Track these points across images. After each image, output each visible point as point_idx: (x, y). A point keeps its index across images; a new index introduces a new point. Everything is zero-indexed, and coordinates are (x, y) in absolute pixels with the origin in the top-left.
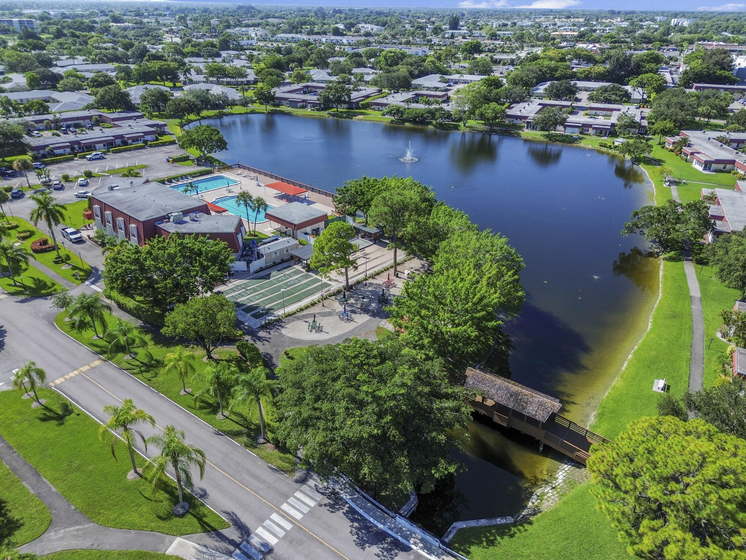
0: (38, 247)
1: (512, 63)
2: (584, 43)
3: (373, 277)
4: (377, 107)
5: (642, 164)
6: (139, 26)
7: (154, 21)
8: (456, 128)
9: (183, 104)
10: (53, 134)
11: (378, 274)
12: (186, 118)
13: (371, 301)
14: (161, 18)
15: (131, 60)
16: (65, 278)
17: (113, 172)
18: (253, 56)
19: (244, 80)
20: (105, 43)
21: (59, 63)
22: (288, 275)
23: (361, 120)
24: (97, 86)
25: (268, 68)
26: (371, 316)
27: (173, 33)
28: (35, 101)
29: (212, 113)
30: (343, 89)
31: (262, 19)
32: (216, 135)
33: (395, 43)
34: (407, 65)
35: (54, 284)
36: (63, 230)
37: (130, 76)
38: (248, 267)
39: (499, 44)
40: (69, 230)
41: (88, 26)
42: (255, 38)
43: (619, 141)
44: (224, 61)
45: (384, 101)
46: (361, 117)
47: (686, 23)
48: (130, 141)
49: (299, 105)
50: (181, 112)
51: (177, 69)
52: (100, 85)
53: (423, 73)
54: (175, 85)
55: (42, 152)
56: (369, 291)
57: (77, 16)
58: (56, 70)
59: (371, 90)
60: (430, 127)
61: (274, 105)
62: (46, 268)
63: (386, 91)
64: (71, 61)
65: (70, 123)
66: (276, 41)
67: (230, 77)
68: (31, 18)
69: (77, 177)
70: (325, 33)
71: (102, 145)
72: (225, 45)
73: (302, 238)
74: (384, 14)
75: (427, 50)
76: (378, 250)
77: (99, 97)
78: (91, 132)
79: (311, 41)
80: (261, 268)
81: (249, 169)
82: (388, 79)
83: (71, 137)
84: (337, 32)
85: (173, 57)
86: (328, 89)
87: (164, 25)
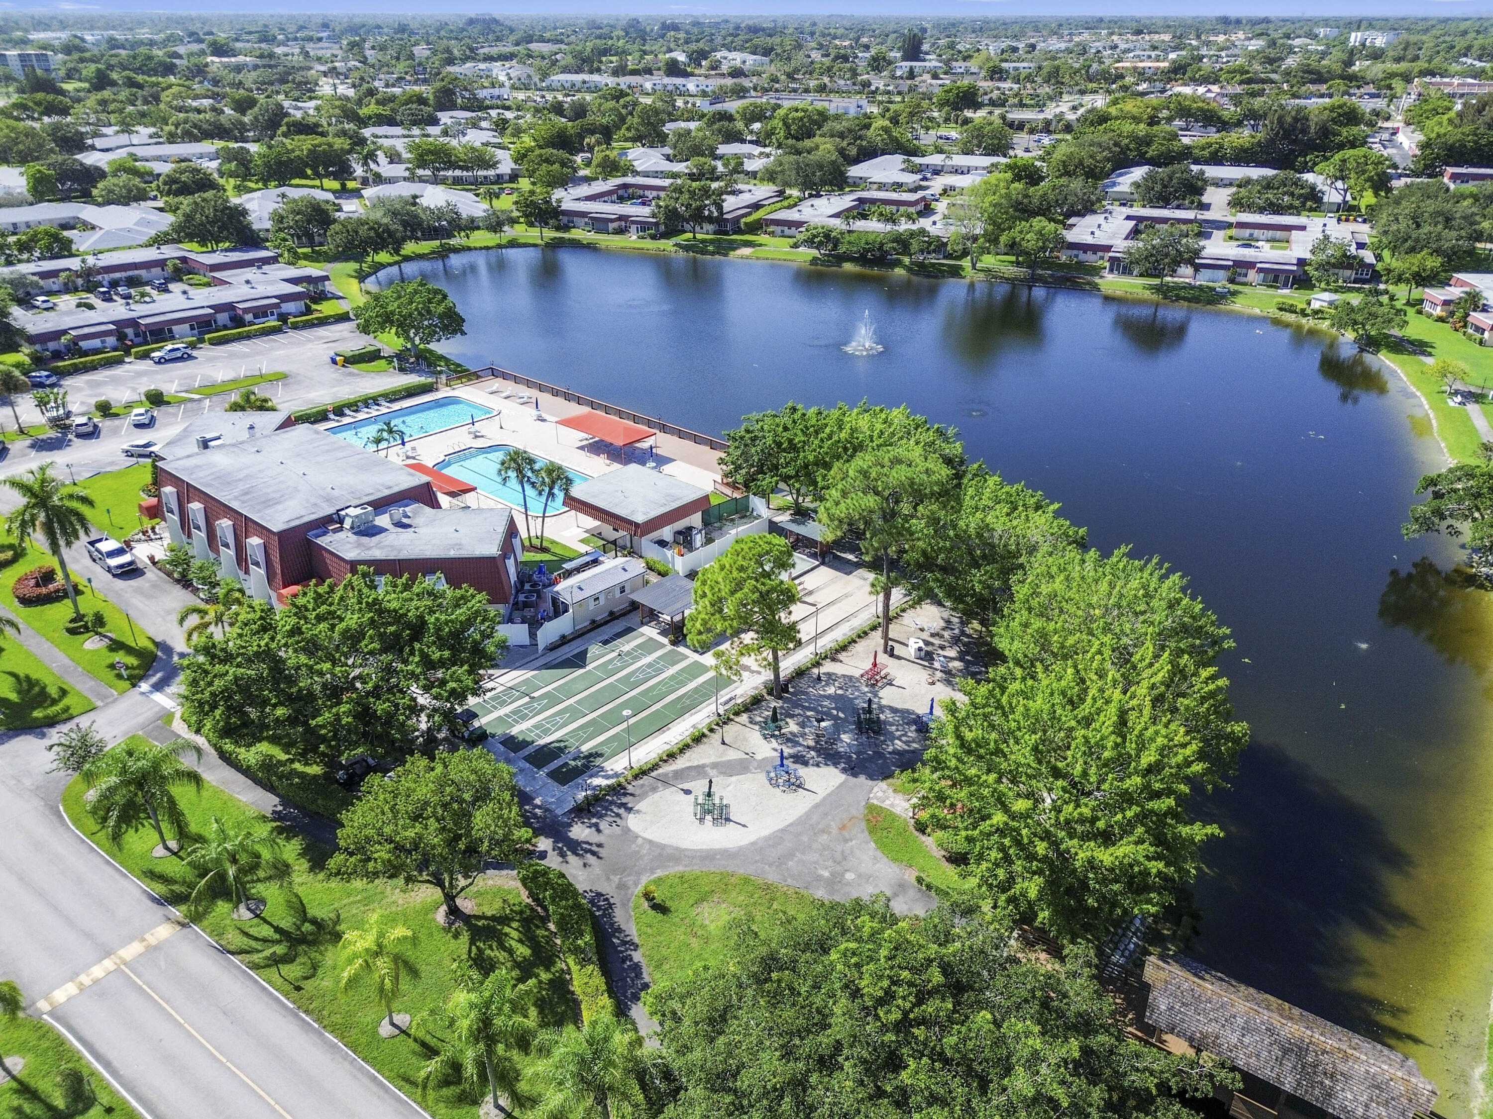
0: (30, 590)
1: (1047, 128)
2: (1185, 85)
3: (834, 654)
4: (778, 229)
5: (1384, 351)
6: (266, 61)
7: (297, 51)
8: (956, 272)
9: (363, 231)
10: (79, 305)
11: (844, 648)
12: (369, 259)
13: (838, 727)
14: (311, 45)
15: (251, 134)
16: (90, 674)
17: (211, 390)
18: (505, 121)
19: (491, 173)
20: (196, 97)
21: (99, 143)
22: (628, 653)
23: (747, 258)
24: (178, 193)
25: (541, 147)
26: (844, 770)
27: (338, 74)
28: (42, 228)
29: (425, 247)
30: (706, 192)
31: (517, 44)
32: (439, 303)
33: (795, 90)
34: (832, 136)
35: (64, 693)
36: (92, 543)
37: (248, 169)
38: (533, 635)
39: (1011, 89)
40: (106, 546)
41: (162, 64)
42: (507, 84)
43: (1320, 299)
44: (445, 133)
45: (792, 215)
46: (746, 251)
47: (1380, 40)
48: (249, 317)
49: (612, 226)
50: (358, 246)
51: (350, 152)
52: (184, 190)
53: (868, 154)
54: (343, 186)
55: (52, 345)
56: (829, 697)
57: (141, 43)
58: (90, 159)
59: (763, 191)
60: (899, 271)
61: (558, 229)
62: (47, 645)
63: (795, 192)
64: (124, 139)
65: (117, 275)
66: (550, 89)
67: (461, 168)
68: (45, 49)
69: (129, 406)
70: (649, 71)
71: (187, 326)
72: (446, 100)
73: (652, 553)
74: (763, 30)
75: (864, 103)
76: (832, 581)
77: (182, 218)
78: (166, 296)
79: (623, 87)
80: (563, 637)
81: (516, 380)
82: (798, 169)
83: (118, 310)
84: (674, 69)
85: (340, 126)
86: (674, 191)
87: (319, 59)
